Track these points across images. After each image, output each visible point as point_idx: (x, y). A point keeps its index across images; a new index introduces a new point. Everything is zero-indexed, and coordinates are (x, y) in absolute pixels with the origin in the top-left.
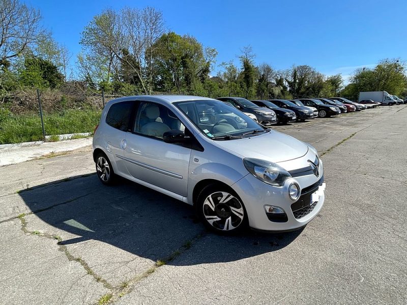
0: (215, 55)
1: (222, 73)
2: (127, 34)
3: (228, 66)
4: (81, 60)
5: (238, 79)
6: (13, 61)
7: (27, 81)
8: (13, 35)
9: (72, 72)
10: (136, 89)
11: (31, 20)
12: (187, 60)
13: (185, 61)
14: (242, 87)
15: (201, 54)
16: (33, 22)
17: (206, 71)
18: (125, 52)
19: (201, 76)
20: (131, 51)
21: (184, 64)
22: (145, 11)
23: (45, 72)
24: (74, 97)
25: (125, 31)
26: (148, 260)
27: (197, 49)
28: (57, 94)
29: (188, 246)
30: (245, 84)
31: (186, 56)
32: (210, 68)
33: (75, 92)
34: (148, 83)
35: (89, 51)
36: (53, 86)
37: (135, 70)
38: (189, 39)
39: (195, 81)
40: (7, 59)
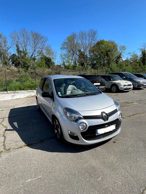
0: (125, 49)
1: (129, 58)
2: (81, 43)
3: (132, 54)
4: (61, 56)
5: (138, 61)
6: (37, 58)
7: (40, 66)
8: (38, 48)
9: (57, 61)
10: (82, 68)
11: (44, 41)
12: (109, 53)
13: (108, 53)
14: (140, 65)
15: (117, 49)
16: (45, 42)
17: (119, 57)
18: (80, 51)
19: (116, 60)
20: (82, 50)
21: (107, 55)
22: (89, 32)
23: (47, 62)
24: (56, 71)
25: (80, 42)
26: (24, 143)
27: (115, 47)
28: (50, 70)
29: (42, 141)
30: (142, 64)
31: (109, 51)
32: (122, 56)
33: (56, 70)
34: (88, 65)
35: (65, 52)
36: (49, 67)
37: (83, 59)
38: (111, 42)
39: (112, 63)
40: (36, 57)
